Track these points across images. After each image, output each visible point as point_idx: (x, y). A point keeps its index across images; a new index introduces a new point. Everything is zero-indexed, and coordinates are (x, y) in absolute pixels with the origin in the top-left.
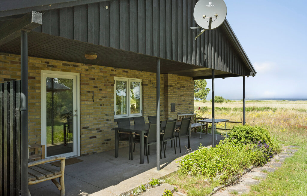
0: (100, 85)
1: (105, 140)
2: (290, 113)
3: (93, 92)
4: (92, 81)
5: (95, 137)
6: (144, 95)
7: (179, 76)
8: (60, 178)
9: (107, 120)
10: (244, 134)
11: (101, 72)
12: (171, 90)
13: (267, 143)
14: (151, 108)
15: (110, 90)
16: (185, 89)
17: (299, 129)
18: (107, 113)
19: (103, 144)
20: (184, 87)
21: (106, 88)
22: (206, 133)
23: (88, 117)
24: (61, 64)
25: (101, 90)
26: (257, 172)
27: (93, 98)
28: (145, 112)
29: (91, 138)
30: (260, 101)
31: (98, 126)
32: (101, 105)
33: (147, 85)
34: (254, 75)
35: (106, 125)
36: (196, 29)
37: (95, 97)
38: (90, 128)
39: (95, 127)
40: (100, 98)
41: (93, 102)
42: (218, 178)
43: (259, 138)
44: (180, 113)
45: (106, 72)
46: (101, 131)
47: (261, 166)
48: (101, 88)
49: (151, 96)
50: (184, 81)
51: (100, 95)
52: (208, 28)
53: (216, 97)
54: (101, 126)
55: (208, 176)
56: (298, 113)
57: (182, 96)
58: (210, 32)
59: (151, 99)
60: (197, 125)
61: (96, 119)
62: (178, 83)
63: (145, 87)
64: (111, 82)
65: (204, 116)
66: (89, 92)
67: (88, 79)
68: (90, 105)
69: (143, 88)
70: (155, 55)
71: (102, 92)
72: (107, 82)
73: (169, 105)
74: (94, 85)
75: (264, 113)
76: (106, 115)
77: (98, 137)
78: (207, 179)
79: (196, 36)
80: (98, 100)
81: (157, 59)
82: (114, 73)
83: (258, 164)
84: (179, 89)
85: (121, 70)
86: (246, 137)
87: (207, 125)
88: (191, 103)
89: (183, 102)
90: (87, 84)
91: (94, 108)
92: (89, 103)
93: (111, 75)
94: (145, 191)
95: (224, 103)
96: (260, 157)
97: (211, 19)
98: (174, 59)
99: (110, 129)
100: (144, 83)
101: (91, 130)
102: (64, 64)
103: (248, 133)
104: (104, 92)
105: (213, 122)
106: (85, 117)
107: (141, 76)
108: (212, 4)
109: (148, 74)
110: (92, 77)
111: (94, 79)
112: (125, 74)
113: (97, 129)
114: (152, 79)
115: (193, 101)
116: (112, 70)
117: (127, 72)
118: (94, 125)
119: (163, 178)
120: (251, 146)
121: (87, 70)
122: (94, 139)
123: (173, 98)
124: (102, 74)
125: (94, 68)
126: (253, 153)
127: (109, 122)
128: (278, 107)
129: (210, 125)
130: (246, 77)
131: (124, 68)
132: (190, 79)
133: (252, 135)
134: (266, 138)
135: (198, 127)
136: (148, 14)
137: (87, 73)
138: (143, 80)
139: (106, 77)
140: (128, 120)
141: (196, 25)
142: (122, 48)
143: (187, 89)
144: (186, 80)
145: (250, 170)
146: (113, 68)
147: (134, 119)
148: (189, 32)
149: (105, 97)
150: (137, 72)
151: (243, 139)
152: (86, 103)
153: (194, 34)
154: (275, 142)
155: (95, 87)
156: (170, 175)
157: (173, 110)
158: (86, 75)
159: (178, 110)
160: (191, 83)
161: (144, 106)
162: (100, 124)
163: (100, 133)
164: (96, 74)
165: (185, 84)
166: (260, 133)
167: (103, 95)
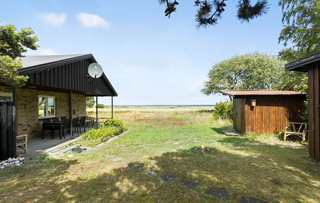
0: (29, 100)
1: (33, 131)
2: (137, 113)
3: (25, 104)
4: (24, 98)
5: (26, 130)
6: (57, 105)
7: (78, 95)
8: (25, 145)
9: (34, 120)
10: (111, 123)
11: (30, 92)
12: (73, 102)
13: (121, 126)
14: (61, 112)
15: (36, 103)
16: (81, 101)
17: (139, 120)
18: (34, 116)
19: (31, 133)
20: (80, 101)
21: (33, 101)
22: (93, 125)
23: (22, 118)
24: (4, 88)
25: (30, 103)
26: (116, 137)
27: (25, 108)
28: (57, 115)
29: (24, 130)
30: (127, 107)
31: (28, 123)
32: (30, 111)
33: (58, 100)
34: (117, 96)
35: (33, 123)
36: (89, 77)
37: (26, 107)
38: (23, 125)
39: (26, 124)
40: (29, 107)
41: (25, 110)
42: (99, 139)
43: (117, 124)
44: (78, 115)
45: (33, 93)
46: (30, 126)
47: (118, 135)
48: (30, 102)
49: (61, 106)
50: (80, 97)
51: (29, 106)
52: (94, 77)
53: (99, 104)
54: (30, 123)
55: (95, 139)
56: (141, 113)
57: (79, 105)
58: (95, 79)
59: (61, 108)
60: (88, 121)
61: (27, 119)
62: (77, 99)
63: (57, 101)
64: (36, 98)
65: (91, 116)
66: (22, 104)
67: (22, 97)
68: (23, 112)
69: (56, 101)
70: (70, 89)
71: (30, 104)
72: (34, 98)
73: (72, 111)
74: (25, 100)
75: (126, 113)
76: (33, 117)
77: (28, 129)
78: (94, 141)
79: (89, 79)
80: (28, 109)
81: (71, 90)
82: (39, 93)
83: (117, 134)
84: (77, 101)
85: (42, 92)
86: (112, 124)
87: (93, 121)
88: (85, 109)
89: (80, 109)
90: (21, 99)
91: (26, 113)
92: (22, 110)
93: (36, 94)
94: (67, 147)
95: (104, 108)
96: (117, 132)
97: (96, 75)
98: (79, 90)
99: (36, 125)
100: (57, 99)
101: (24, 126)
102: (6, 88)
103: (113, 122)
104: (32, 104)
105: (97, 119)
106: (20, 118)
107: (55, 95)
108: (97, 67)
109: (59, 93)
110: (24, 95)
111: (26, 97)
112: (45, 93)
113: (27, 125)
114: (61, 96)
115: (85, 108)
116: (37, 92)
117: (46, 92)
118: (26, 123)
119: (75, 142)
120: (114, 127)
121: (21, 91)
122: (26, 131)
123: (74, 107)
124: (30, 94)
125: (26, 91)
126: (114, 130)
127: (35, 121)
128: (132, 111)
129: (95, 120)
130: (113, 97)
131: (45, 90)
132: (84, 96)
133: (115, 123)
134: (120, 124)
135: (88, 122)
136: (67, 71)
137: (21, 93)
138: (56, 97)
139: (33, 95)
140: (49, 119)
141: (89, 75)
142: (56, 86)
143: (82, 102)
144: (82, 97)
145: (113, 137)
146: (37, 90)
147: (53, 118)
148: (86, 78)
149: (32, 107)
150: (52, 93)
151: (110, 125)
152: (21, 110)
153: (88, 78)
154: (125, 126)
155: (26, 101)
156: (77, 141)
157: (74, 113)
158: (20, 94)
159: (77, 113)
160: (85, 98)
161: (57, 112)
162: (29, 122)
163: (29, 127)
164: (27, 94)
165: (81, 99)
166: (118, 122)
167: (31, 106)
